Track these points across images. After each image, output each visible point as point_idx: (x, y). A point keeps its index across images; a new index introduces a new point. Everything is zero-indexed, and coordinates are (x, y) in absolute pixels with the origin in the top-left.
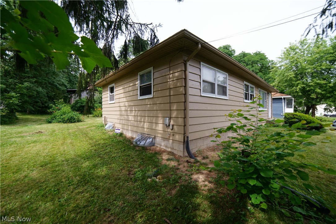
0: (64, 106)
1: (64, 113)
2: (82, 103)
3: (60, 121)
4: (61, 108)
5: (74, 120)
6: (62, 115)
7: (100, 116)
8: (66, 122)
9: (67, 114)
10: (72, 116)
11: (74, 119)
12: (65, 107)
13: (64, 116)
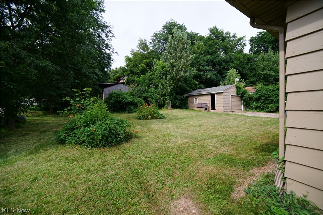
0: (93, 101)
1: (94, 120)
2: (117, 98)
3: (84, 142)
4: (87, 106)
5: (116, 137)
6: (87, 125)
7: (149, 117)
8: (97, 145)
9: (99, 123)
10: (112, 126)
11: (118, 135)
12: (95, 105)
13: (92, 129)
